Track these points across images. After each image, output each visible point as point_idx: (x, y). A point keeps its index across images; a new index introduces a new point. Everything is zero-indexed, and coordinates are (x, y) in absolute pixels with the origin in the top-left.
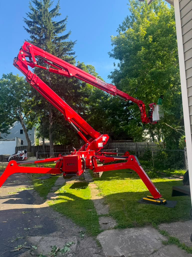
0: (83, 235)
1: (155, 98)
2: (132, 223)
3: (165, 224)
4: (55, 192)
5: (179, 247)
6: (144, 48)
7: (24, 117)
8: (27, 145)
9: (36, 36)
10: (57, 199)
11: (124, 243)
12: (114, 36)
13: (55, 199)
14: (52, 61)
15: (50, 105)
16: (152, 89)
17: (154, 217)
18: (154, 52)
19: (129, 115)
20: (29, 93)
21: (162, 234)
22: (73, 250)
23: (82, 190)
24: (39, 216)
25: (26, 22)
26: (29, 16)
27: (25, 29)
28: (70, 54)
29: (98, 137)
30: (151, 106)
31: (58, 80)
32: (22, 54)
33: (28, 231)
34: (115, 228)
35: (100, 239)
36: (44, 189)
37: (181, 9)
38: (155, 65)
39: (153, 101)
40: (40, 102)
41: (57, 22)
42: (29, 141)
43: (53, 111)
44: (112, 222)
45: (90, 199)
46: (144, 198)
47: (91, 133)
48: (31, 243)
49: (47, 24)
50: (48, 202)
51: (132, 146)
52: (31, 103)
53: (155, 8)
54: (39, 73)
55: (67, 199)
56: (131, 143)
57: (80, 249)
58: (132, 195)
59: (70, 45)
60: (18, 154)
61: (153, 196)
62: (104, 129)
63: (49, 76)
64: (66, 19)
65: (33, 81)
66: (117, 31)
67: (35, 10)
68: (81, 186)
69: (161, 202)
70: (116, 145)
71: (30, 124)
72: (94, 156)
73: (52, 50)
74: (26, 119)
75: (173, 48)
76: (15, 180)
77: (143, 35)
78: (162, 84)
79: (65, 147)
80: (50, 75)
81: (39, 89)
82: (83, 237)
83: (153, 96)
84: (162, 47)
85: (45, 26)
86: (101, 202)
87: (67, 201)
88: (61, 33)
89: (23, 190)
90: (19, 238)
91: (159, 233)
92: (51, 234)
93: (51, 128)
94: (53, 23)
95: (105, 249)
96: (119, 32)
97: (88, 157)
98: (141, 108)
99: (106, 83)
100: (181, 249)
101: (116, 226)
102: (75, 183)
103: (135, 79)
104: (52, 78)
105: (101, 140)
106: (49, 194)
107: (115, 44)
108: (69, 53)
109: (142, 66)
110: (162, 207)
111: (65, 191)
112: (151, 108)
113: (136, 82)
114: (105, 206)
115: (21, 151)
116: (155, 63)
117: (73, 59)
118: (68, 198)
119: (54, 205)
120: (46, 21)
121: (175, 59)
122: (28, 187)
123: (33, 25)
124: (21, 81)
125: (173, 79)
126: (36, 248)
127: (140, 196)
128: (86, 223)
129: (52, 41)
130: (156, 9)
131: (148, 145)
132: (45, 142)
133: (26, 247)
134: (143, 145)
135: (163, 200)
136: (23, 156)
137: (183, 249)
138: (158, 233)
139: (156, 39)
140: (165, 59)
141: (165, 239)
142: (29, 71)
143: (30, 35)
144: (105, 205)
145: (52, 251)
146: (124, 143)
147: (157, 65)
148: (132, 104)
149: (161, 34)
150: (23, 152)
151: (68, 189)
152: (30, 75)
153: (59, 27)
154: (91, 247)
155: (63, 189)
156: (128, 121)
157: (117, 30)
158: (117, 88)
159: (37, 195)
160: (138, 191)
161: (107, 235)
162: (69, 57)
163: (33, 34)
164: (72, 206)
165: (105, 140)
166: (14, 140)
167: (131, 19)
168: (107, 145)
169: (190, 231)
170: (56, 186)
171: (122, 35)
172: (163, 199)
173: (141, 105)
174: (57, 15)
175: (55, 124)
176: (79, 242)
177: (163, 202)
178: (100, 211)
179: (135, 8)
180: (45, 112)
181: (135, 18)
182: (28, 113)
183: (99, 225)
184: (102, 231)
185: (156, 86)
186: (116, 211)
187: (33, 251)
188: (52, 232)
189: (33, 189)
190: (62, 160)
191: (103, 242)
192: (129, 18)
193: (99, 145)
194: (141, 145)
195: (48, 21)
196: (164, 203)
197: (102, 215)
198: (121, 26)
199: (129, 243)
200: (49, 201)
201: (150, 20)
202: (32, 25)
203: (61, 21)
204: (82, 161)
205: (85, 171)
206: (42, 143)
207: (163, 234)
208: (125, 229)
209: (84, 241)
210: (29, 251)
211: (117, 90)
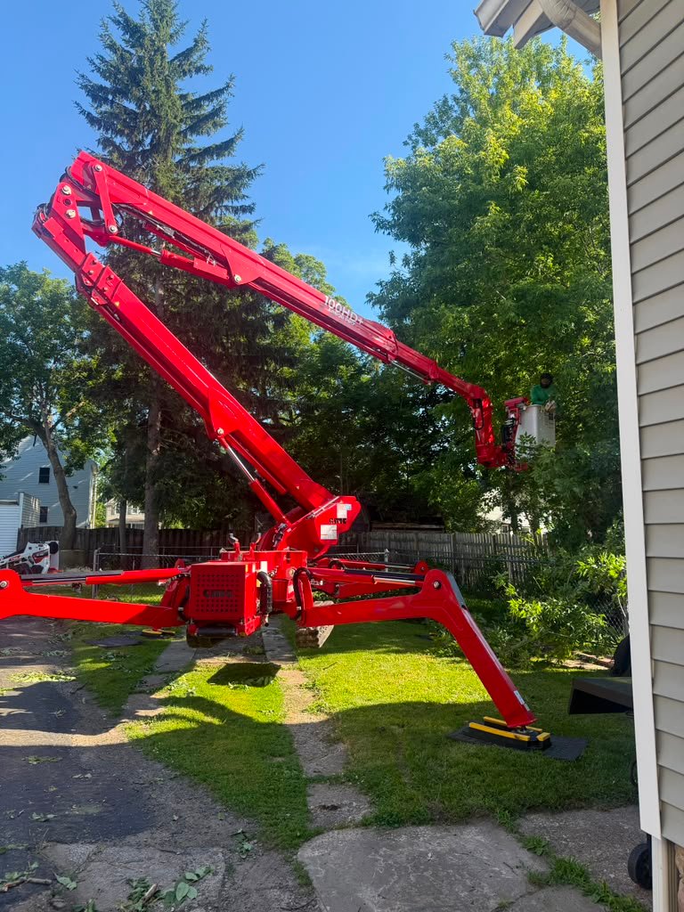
0: (247, 846)
1: (527, 381)
2: (427, 807)
3: (541, 815)
4: (152, 693)
5: (588, 893)
6: (498, 208)
7: (57, 424)
8: (63, 525)
9: (118, 140)
10: (161, 718)
11: (392, 875)
12: (398, 159)
13: (151, 718)
14: (173, 228)
15: (155, 384)
16: (519, 349)
17: (506, 791)
18: (531, 222)
19: (434, 438)
20: (82, 339)
21: (529, 850)
22: (207, 894)
23: (252, 688)
24: (89, 775)
25: (86, 86)
26: (99, 69)
27: (83, 112)
28: (236, 210)
29: (322, 504)
30: (514, 408)
31: (188, 300)
32: (67, 193)
33: (45, 824)
34: (365, 824)
35: (307, 861)
36: (114, 681)
37: (625, 69)
38: (531, 266)
39: (520, 391)
40: (121, 374)
41: (197, 96)
42: (68, 508)
43: (163, 406)
44: (355, 804)
45: (279, 722)
46: (473, 725)
47: (298, 487)
48: (56, 868)
49: (160, 102)
50: (127, 725)
51: (441, 544)
52: (85, 374)
53: (539, 77)
54: (124, 269)
55: (196, 718)
56: (437, 536)
57: (233, 893)
58: (432, 714)
59: (240, 177)
60: (27, 553)
61: (505, 720)
62: (344, 482)
63: (157, 281)
64: (228, 86)
65: (102, 292)
66: (406, 143)
67: (121, 49)
68: (250, 678)
69: (530, 739)
70: (383, 539)
71: (77, 448)
72: (303, 569)
73: (172, 193)
74: (65, 430)
75: (597, 214)
76: (10, 645)
77: (497, 162)
78: (554, 332)
79: (201, 536)
80: (163, 281)
81: (120, 322)
82: (247, 850)
83: (521, 374)
84: (559, 208)
85: (151, 107)
86: (317, 734)
87: (196, 726)
88: (209, 135)
89: (36, 680)
90: (10, 846)
91: (520, 844)
92: (131, 839)
93: (154, 467)
94: (183, 97)
95: (323, 896)
96: (414, 147)
97: (282, 573)
98: (476, 413)
99: (359, 317)
100: (593, 901)
101: (368, 816)
102: (228, 664)
103: (463, 311)
104: (166, 290)
105: (330, 517)
106: (131, 698)
107: (397, 187)
108: (232, 207)
109: (489, 269)
110: (536, 758)
111: (190, 691)
112: (512, 416)
113: (464, 322)
114: (331, 748)
115: (37, 545)
116: (533, 261)
117: (246, 228)
118: (199, 716)
119: (148, 738)
120: (157, 92)
121: (603, 253)
122: (55, 673)
123: (112, 102)
124: (56, 295)
125: (591, 317)
126: (73, 885)
127: (458, 717)
128: (260, 803)
129: (177, 160)
130: (544, 79)
131: (495, 544)
132: (128, 517)
133: (35, 880)
134: (478, 545)
135: (539, 733)
136: (45, 564)
137: (601, 900)
138: (517, 846)
139: (540, 178)
140: (568, 250)
141: (539, 867)
142: (86, 256)
143: (98, 133)
144: (331, 745)
145: (131, 895)
146: (412, 535)
147: (538, 266)
148: (446, 397)
149: (556, 163)
150: (46, 547)
151: (204, 684)
152: (92, 272)
153: (202, 113)
154: (275, 887)
155: (184, 685)
156: (430, 456)
157: (406, 139)
158: (396, 337)
159: (86, 701)
160: (452, 699)
161: (335, 848)
162: (232, 219)
163: (110, 132)
164: (211, 744)
165: (346, 517)
166: (17, 503)
167: (456, 108)
168: (351, 539)
169: (628, 841)
170: (161, 674)
171: (425, 157)
172: (540, 730)
173: (477, 402)
174: (198, 70)
175: (168, 452)
176: (230, 870)
177: (538, 740)
178: (313, 765)
179: (473, 72)
180: (135, 410)
181: (469, 106)
182: (74, 410)
183: (308, 811)
184: (319, 833)
185: (531, 339)
186: (370, 764)
187: (59, 893)
188: (136, 830)
189: (73, 678)
190: (188, 576)
191: (317, 872)
192: (450, 103)
193: (322, 533)
194: (471, 544)
195: (164, 90)
196: (542, 746)
197: (320, 779)
198: (422, 127)
199: (412, 879)
200: (132, 724)
201: (524, 115)
202: (106, 100)
203: (212, 93)
204: (259, 583)
205: (267, 620)
206: (117, 523)
207: (532, 850)
208: (399, 829)
209: (250, 865)
210: (44, 893)
211: (396, 343)
